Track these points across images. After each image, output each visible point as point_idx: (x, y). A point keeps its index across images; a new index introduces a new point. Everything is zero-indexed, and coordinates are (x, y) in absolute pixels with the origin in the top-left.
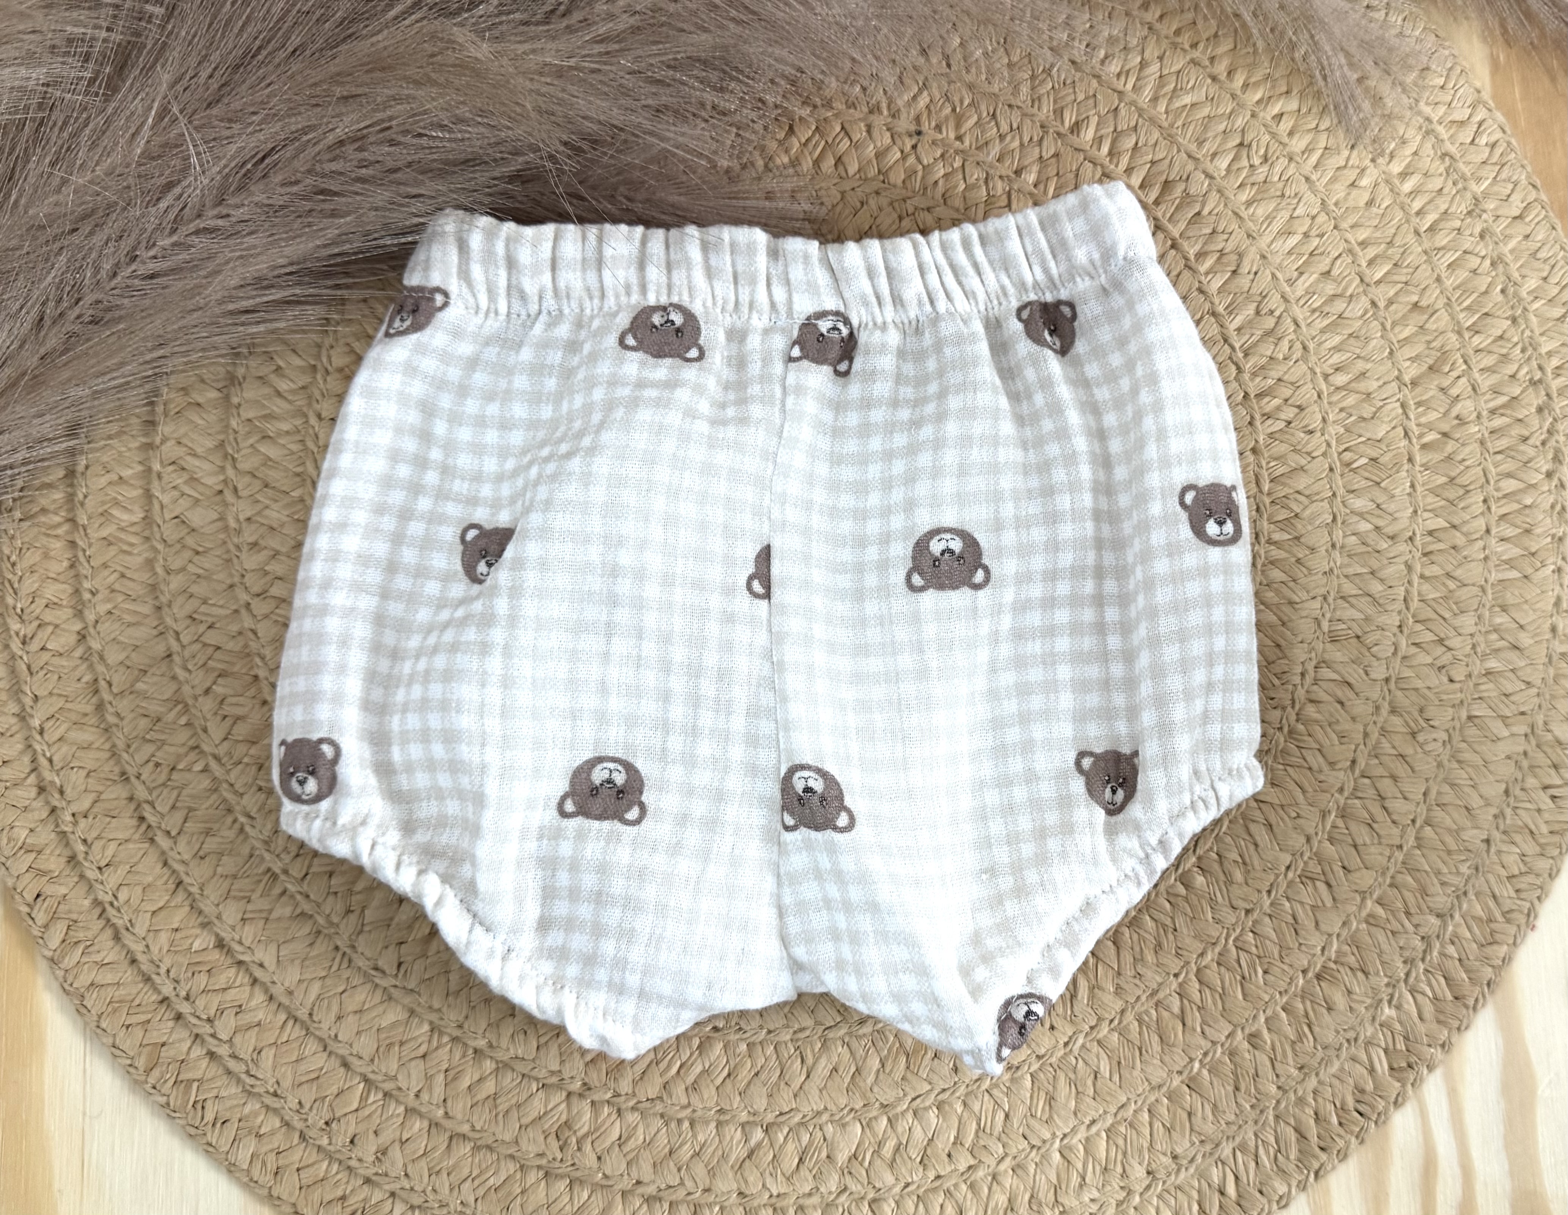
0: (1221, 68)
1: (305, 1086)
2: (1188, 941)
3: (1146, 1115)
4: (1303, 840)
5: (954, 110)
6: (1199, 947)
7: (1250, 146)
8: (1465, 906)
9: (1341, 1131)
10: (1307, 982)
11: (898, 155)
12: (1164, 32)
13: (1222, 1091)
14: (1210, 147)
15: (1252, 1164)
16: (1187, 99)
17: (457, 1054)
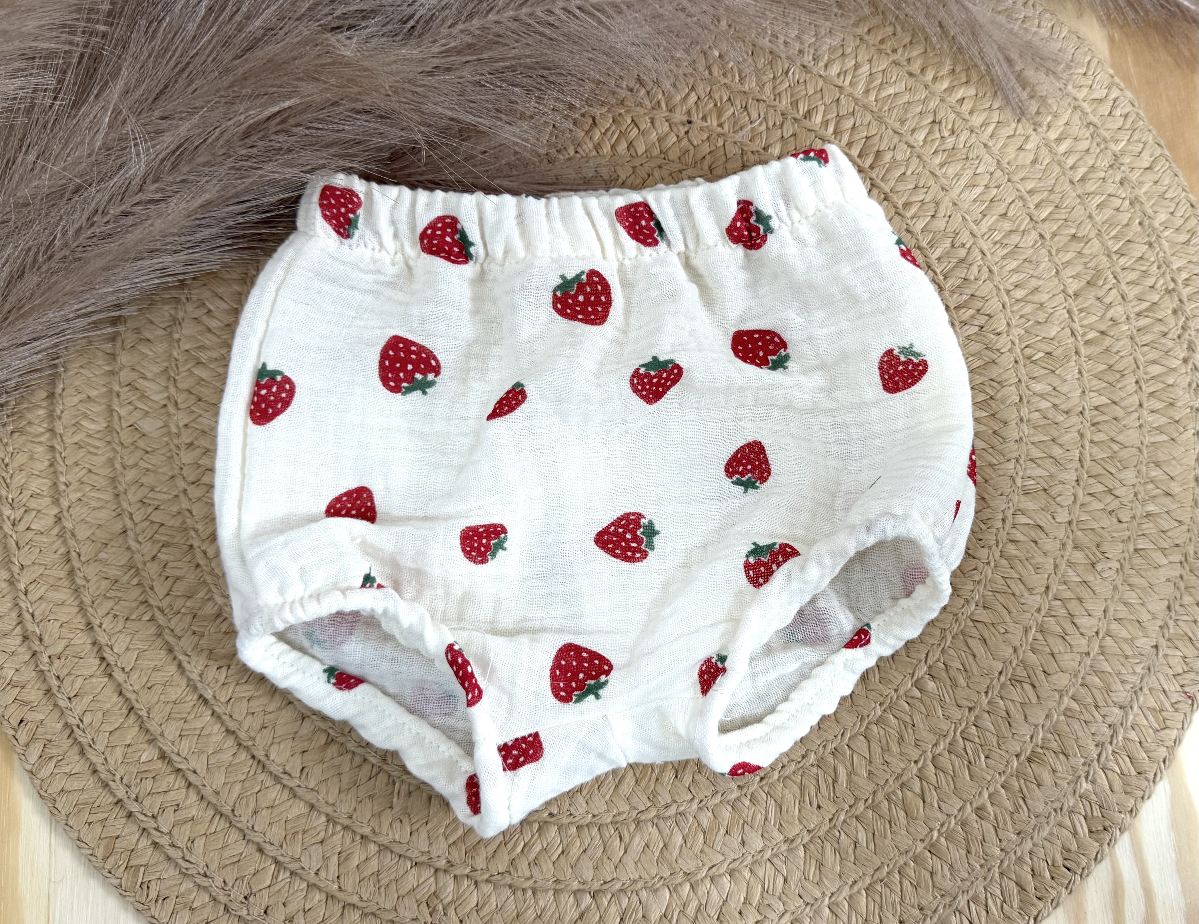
0: (916, 67)
1: (229, 868)
2: (924, 734)
3: (897, 876)
4: (1012, 651)
5: (716, 105)
6: (933, 739)
7: (940, 123)
8: (1141, 699)
9: (1053, 884)
10: (1020, 764)
11: (675, 139)
12: (872, 42)
13: (957, 854)
14: (910, 124)
15: (984, 913)
16: (891, 91)
17: (348, 840)
